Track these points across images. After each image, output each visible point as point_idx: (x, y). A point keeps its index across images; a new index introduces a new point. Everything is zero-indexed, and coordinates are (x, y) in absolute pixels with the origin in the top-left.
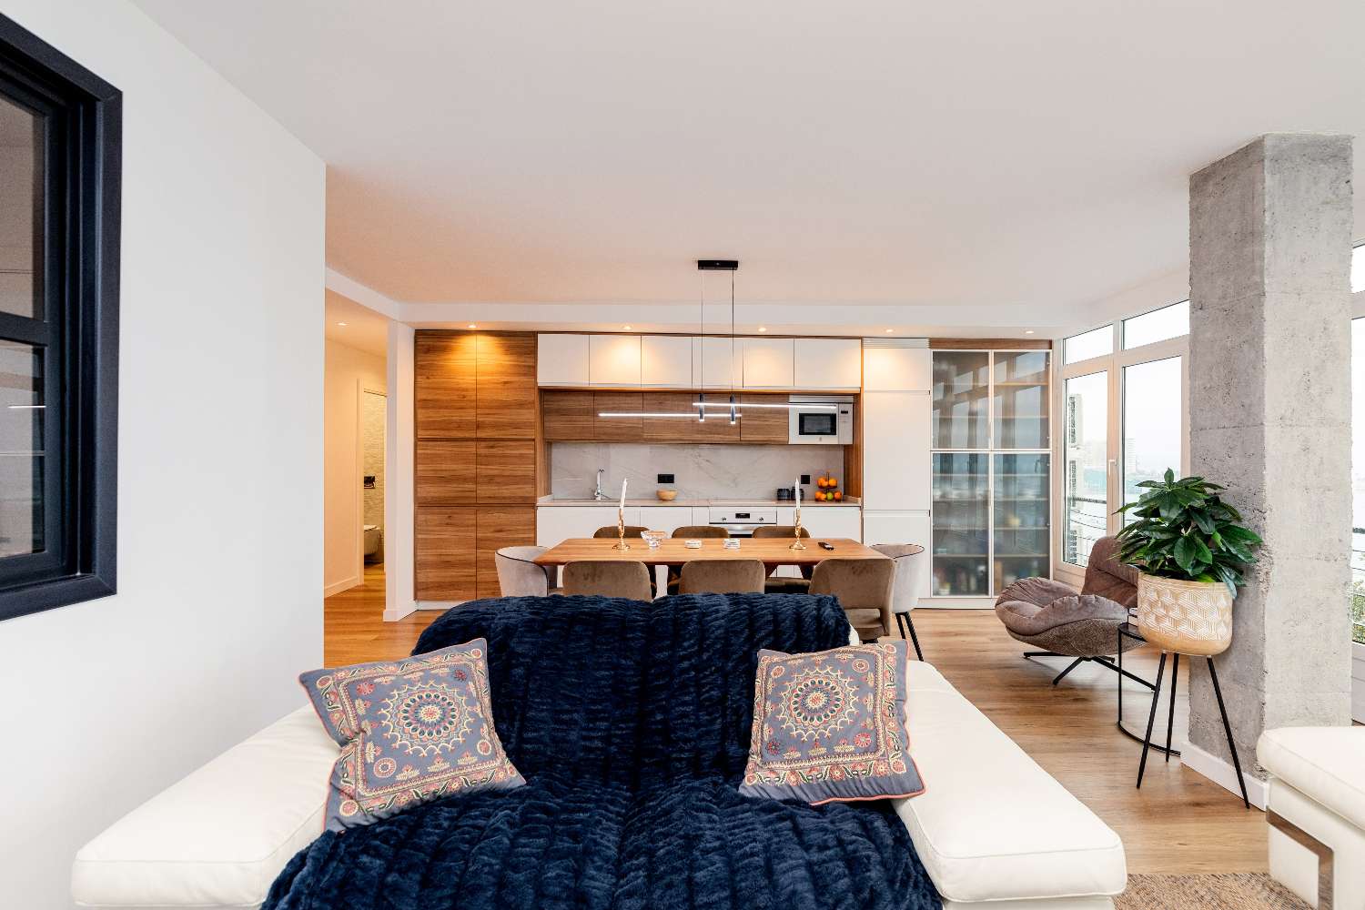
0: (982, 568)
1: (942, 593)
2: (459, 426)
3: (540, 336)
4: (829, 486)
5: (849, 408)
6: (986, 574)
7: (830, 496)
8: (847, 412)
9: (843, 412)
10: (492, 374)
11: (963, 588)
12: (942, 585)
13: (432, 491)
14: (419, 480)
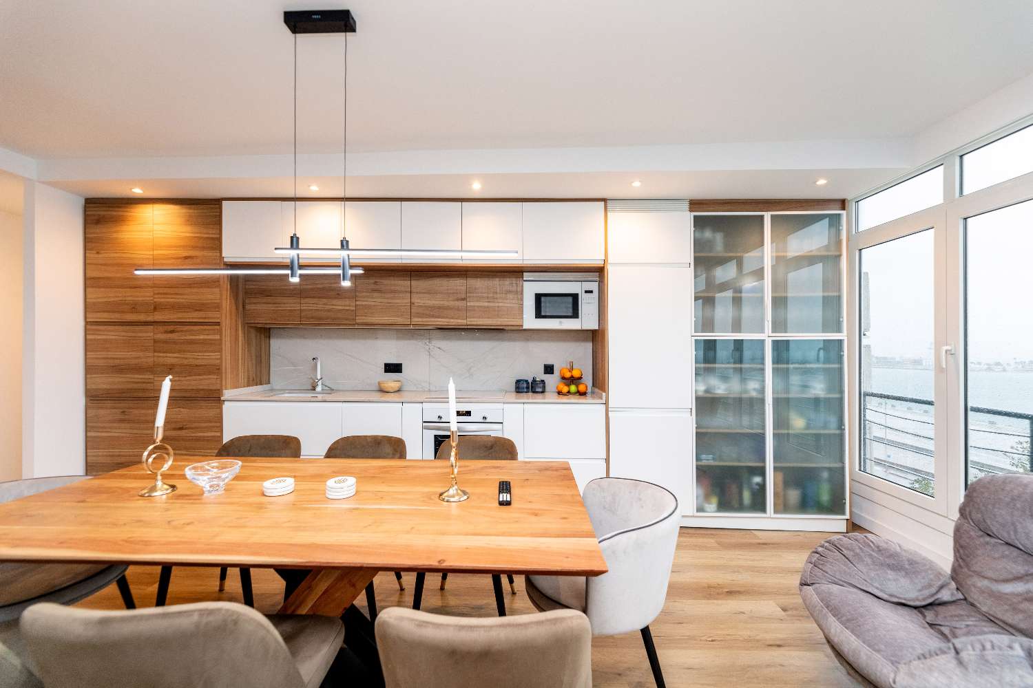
0: (757, 479)
1: (708, 510)
2: (134, 308)
3: (224, 203)
4: (572, 377)
5: (594, 286)
6: (762, 487)
7: (573, 388)
8: (591, 292)
9: (586, 292)
10: (169, 247)
11: (735, 503)
12: (707, 497)
13: (104, 382)
14: (89, 369)
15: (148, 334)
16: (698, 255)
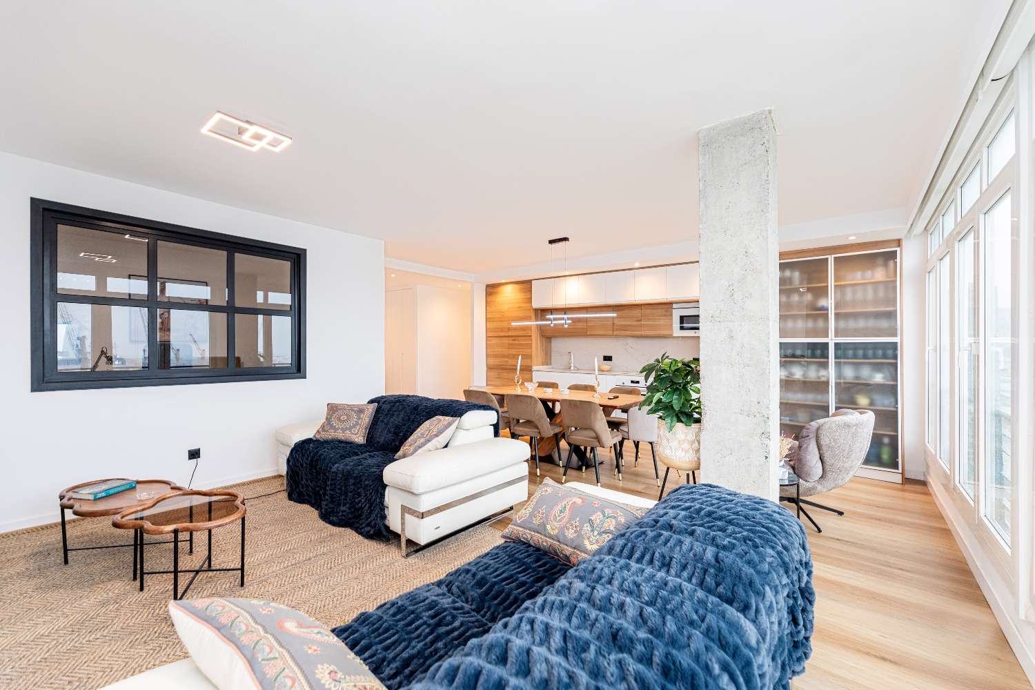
2: (501, 330)
3: (533, 282)
10: (514, 303)
13: (493, 361)
14: (488, 356)
15: (506, 341)
16: (782, 288)
